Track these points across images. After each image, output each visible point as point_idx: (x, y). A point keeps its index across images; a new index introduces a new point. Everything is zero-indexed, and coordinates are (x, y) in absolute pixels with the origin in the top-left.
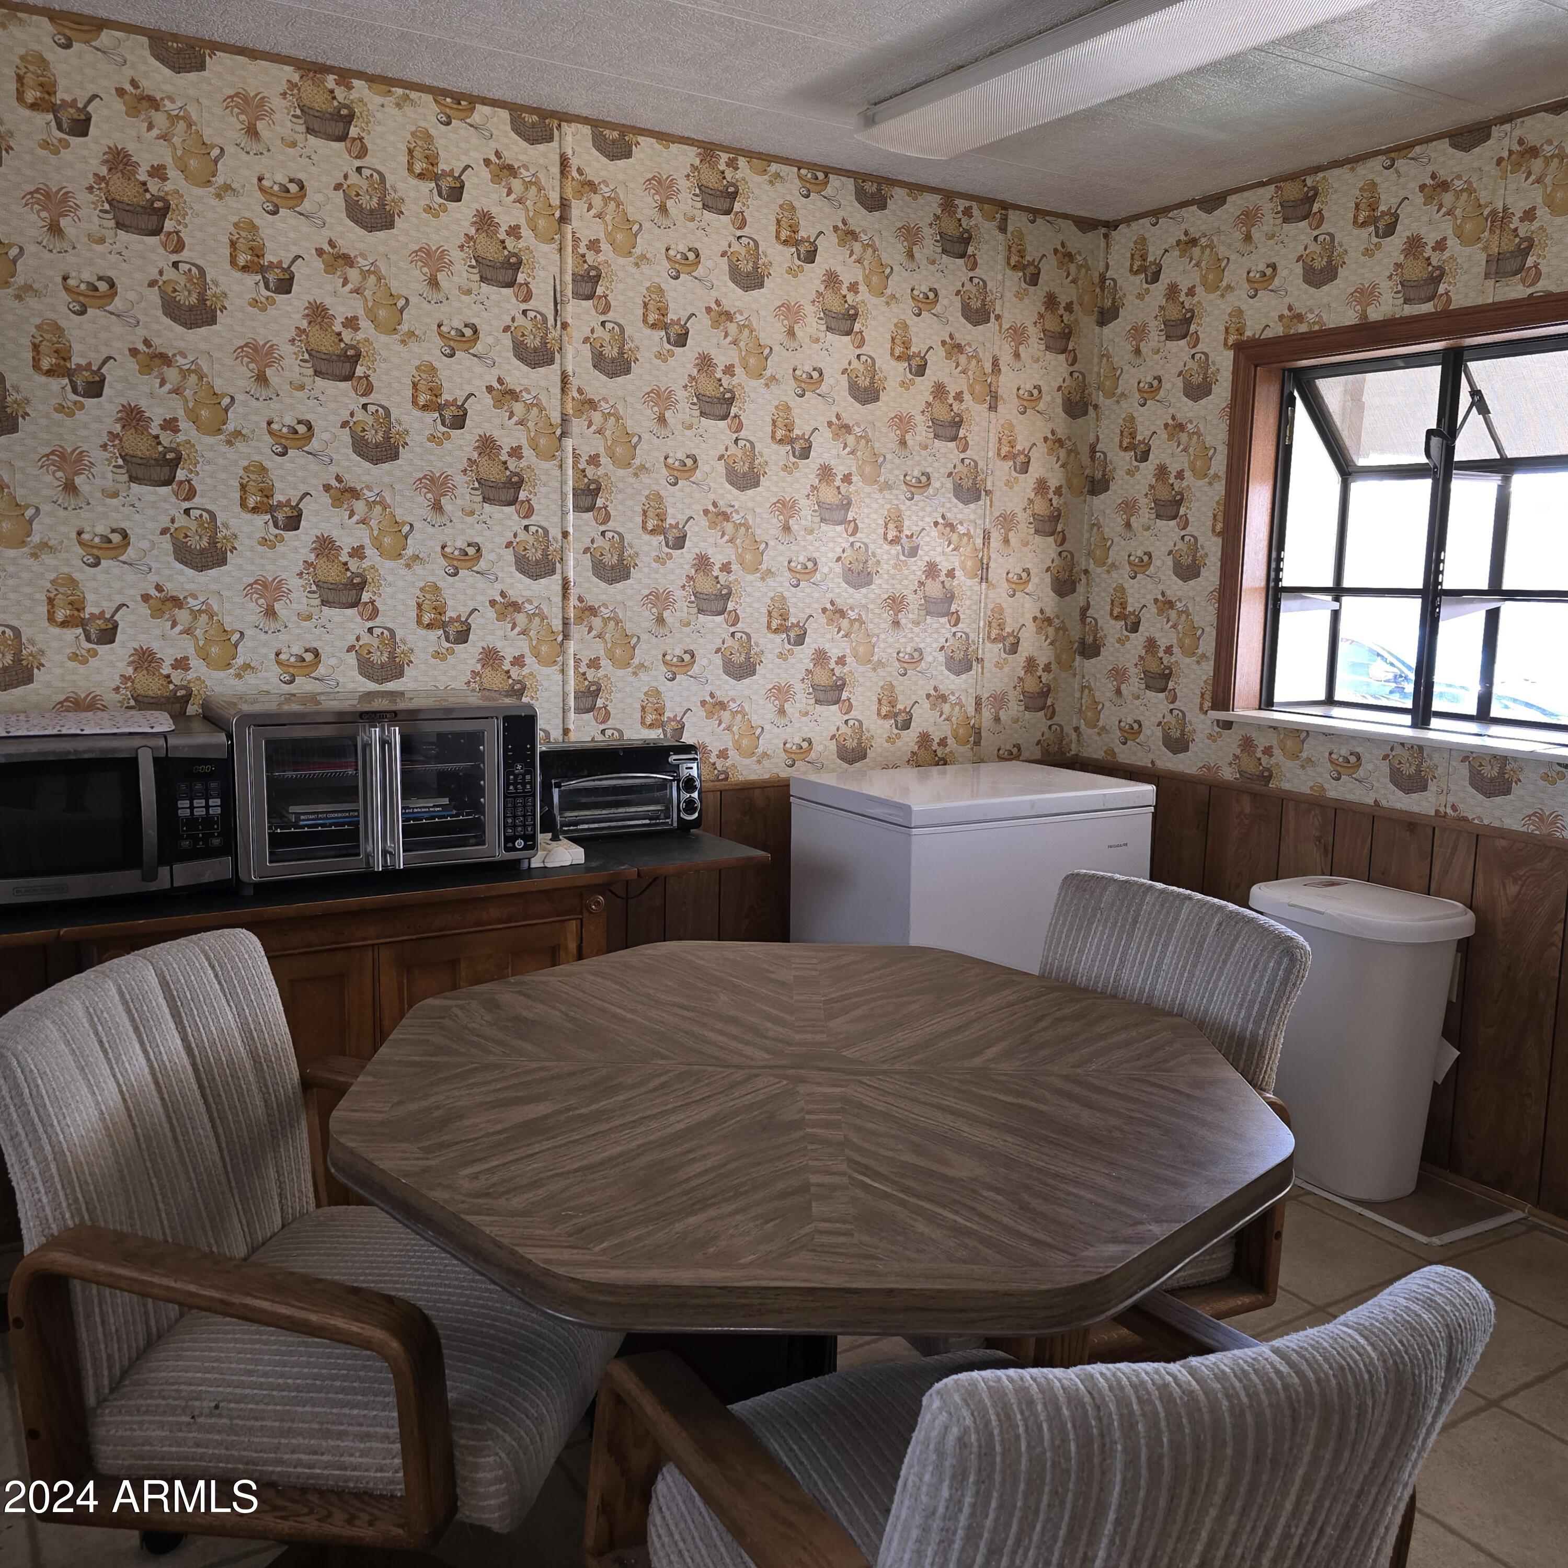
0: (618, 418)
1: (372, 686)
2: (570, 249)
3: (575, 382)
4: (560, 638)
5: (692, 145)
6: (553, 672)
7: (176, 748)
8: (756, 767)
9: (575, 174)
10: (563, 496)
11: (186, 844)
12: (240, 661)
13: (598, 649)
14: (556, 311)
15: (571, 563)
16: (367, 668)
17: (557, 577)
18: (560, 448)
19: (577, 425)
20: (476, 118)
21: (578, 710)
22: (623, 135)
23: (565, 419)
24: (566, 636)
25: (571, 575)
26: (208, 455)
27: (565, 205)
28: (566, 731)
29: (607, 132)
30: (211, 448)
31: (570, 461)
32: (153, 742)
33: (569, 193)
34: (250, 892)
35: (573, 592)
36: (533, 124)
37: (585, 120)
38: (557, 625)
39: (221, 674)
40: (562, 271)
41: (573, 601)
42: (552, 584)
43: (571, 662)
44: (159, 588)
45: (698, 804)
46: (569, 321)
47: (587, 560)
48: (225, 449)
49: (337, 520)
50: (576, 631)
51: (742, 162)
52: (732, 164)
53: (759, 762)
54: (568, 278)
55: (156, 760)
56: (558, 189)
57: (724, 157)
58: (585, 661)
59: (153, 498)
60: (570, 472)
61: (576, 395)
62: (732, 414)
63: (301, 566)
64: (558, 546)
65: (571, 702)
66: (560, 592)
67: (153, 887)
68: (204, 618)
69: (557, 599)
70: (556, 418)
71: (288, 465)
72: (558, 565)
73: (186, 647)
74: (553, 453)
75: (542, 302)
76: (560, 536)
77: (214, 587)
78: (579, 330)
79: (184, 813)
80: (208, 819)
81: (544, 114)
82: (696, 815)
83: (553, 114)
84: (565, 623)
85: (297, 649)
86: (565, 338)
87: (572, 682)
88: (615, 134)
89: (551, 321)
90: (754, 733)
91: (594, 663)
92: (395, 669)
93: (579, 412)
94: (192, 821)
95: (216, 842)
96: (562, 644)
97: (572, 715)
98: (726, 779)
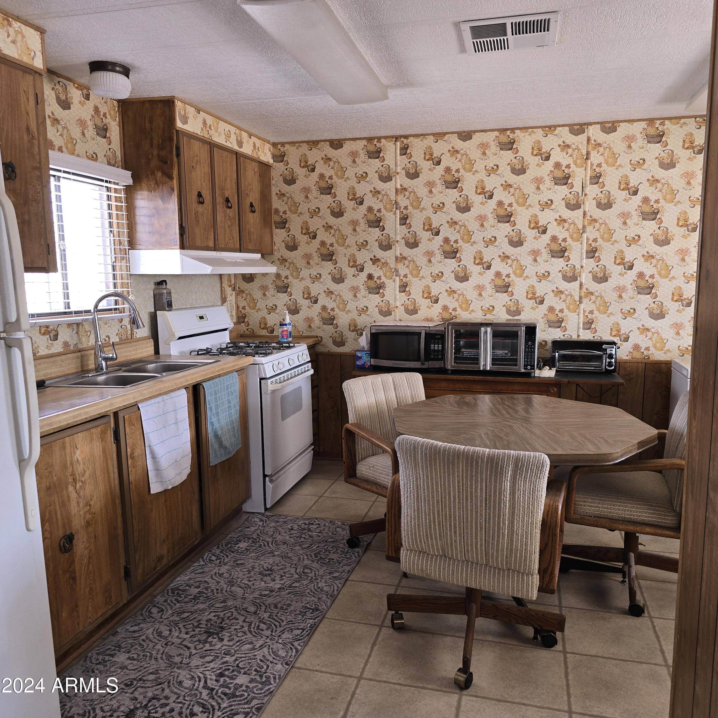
0: (606, 224)
1: (510, 318)
2: (589, 168)
3: (588, 214)
4: (578, 303)
5: (644, 121)
6: (575, 315)
7: (431, 330)
8: (664, 355)
9: (593, 142)
10: (582, 254)
11: (432, 356)
12: (471, 309)
13: (593, 307)
14: (583, 190)
15: (584, 277)
16: (509, 312)
17: (578, 282)
18: (581, 237)
19: (589, 229)
20: (556, 132)
21: (584, 329)
22: (613, 125)
23: (584, 227)
24: (581, 302)
25: (583, 281)
26: (465, 249)
27: (588, 153)
28: (578, 336)
29: (607, 125)
30: (467, 247)
31: (585, 241)
32: (426, 329)
33: (590, 149)
34: (450, 372)
35: (585, 287)
36: (578, 129)
37: (598, 123)
38: (577, 298)
39: (465, 313)
40: (586, 176)
41: (584, 290)
42: (576, 284)
43: (582, 312)
44: (450, 288)
45: (614, 364)
46: (588, 193)
47: (590, 275)
48: (471, 247)
49: (502, 266)
50: (585, 301)
51: (667, 122)
52: (662, 124)
53: (665, 353)
54: (588, 178)
55: (426, 333)
56: (586, 149)
57: (659, 122)
58: (588, 311)
59: (450, 262)
60: (585, 245)
61: (589, 218)
62: (658, 218)
63: (490, 281)
64: (579, 271)
65: (581, 326)
66: (579, 287)
67: (424, 367)
68: (462, 296)
69: (578, 289)
70: (580, 227)
71: (489, 250)
72: (579, 278)
73: (456, 305)
74: (578, 239)
75: (577, 188)
76: (580, 268)
77: (465, 287)
78: (591, 196)
79: (432, 348)
80: (438, 350)
81: (581, 125)
82: (613, 368)
83: (585, 124)
84: (581, 298)
85: (487, 306)
86: (585, 199)
87: (582, 319)
88: (610, 125)
89: (580, 194)
90: (663, 342)
91: (591, 312)
92: (518, 312)
93: (590, 224)
94: (434, 350)
95: (440, 357)
96: (579, 305)
97: (581, 330)
98: (649, 358)
